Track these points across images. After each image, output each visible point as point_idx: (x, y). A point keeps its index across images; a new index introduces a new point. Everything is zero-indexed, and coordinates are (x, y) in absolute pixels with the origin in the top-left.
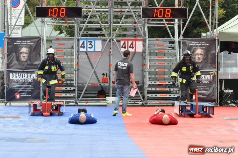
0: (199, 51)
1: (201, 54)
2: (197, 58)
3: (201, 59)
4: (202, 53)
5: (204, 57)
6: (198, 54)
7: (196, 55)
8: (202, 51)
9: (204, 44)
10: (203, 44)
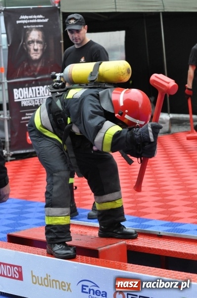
0: (35, 35)
1: (38, 42)
2: (32, 51)
3: (39, 51)
4: (40, 39)
5: (44, 47)
6: (33, 42)
7: (29, 43)
8: (39, 35)
9: (41, 19)
10: (39, 19)
